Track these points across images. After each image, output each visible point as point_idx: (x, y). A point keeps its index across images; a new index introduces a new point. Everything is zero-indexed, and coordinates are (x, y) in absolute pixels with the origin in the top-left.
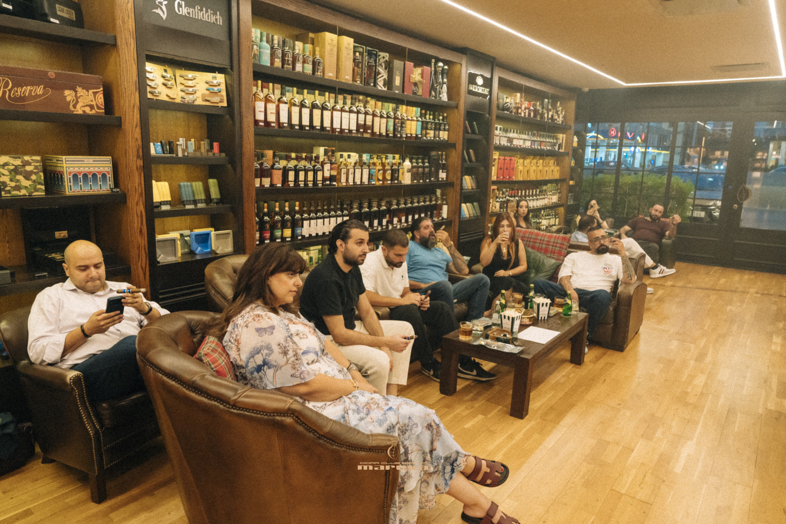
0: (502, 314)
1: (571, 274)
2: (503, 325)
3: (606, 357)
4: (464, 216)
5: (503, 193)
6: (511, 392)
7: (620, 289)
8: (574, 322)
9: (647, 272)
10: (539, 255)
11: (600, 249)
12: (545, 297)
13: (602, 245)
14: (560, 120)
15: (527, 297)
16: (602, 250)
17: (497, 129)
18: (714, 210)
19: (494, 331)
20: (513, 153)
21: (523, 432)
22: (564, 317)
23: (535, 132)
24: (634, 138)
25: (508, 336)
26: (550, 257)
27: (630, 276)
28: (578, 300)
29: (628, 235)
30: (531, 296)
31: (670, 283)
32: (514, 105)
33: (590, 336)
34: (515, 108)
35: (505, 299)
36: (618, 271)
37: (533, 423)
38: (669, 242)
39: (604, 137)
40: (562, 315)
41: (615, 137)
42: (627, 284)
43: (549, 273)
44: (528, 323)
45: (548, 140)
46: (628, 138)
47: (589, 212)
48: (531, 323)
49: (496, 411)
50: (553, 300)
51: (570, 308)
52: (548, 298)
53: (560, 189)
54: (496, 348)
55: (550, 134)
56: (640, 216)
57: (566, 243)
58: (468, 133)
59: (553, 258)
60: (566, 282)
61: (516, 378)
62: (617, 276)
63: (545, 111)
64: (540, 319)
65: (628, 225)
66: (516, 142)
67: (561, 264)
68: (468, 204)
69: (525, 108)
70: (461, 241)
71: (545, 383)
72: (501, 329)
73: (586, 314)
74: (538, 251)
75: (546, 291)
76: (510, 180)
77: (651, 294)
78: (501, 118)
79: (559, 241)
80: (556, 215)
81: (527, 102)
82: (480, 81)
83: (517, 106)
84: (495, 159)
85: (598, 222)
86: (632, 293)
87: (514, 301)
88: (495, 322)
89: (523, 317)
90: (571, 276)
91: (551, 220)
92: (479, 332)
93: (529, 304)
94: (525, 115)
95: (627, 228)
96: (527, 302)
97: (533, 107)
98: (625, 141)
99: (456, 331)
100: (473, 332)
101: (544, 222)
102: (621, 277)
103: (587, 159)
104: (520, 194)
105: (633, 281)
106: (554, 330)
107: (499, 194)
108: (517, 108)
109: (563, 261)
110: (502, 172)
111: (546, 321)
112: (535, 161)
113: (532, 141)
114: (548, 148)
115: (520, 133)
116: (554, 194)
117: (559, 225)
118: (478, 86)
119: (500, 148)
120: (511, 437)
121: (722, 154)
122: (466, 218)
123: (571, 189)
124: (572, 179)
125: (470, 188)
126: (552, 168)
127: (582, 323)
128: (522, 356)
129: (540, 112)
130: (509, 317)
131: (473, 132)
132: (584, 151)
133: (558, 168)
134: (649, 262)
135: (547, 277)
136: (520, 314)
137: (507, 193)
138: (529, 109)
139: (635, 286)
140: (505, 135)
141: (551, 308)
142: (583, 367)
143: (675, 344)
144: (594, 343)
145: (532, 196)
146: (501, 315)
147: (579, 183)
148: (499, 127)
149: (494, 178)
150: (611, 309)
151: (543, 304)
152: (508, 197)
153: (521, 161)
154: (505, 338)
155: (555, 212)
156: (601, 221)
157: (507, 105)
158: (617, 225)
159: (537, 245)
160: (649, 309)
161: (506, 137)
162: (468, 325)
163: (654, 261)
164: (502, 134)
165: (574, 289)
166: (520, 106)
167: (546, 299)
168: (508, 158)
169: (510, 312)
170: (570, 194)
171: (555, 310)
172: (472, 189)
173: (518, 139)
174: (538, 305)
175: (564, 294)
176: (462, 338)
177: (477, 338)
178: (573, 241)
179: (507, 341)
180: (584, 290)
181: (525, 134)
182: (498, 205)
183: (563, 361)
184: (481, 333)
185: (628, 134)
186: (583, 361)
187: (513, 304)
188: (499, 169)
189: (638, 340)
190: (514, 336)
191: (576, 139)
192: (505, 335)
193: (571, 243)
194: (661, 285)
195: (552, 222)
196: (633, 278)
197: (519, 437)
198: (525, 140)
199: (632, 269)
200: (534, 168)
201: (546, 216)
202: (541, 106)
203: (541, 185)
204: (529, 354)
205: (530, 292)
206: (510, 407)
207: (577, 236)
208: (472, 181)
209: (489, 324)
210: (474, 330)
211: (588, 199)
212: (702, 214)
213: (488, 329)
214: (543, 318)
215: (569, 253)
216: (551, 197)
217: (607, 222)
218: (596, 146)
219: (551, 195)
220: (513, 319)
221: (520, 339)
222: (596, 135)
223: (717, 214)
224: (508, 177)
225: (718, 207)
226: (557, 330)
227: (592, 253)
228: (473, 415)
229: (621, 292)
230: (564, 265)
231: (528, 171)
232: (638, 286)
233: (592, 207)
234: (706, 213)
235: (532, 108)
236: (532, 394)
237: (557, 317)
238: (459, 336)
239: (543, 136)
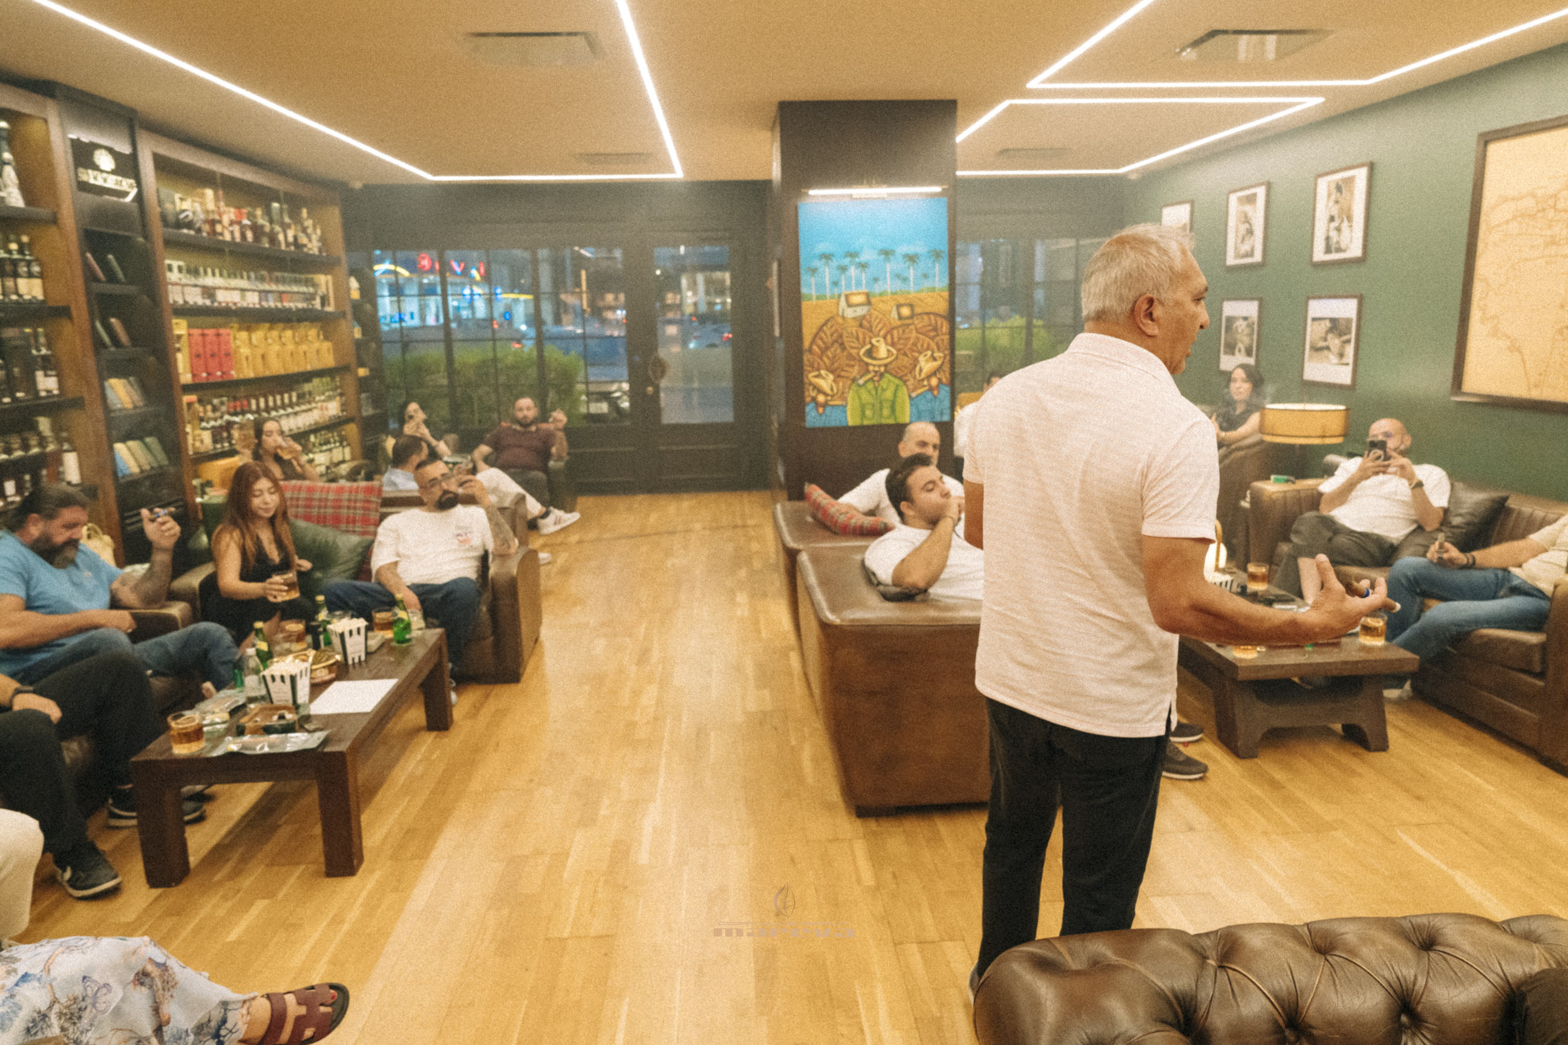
0: (267, 673)
1: (394, 559)
2: (273, 695)
3: (491, 699)
4: (127, 472)
5: (215, 409)
6: (318, 830)
7: (493, 570)
8: (420, 652)
9: (533, 525)
10: (324, 530)
11: (444, 499)
12: (352, 617)
13: (446, 492)
14: (313, 246)
15: (314, 623)
16: (446, 503)
17: (170, 268)
18: (618, 398)
19: (256, 715)
20: (220, 320)
21: (361, 900)
22: (400, 646)
23: (264, 273)
24: (465, 273)
25: (289, 716)
26: (348, 532)
27: (505, 542)
28: (419, 606)
29: (490, 461)
30: (324, 621)
31: (574, 538)
32: (202, 216)
33: (456, 669)
34: (206, 221)
35: (265, 640)
36: (483, 536)
37: (377, 875)
38: (561, 464)
39: (411, 272)
40: (394, 644)
41: (432, 271)
42: (503, 556)
43: (351, 565)
44: (328, 677)
45: (295, 289)
46: (454, 273)
47: (409, 429)
48: (333, 675)
49: (292, 880)
50: (369, 618)
51: (408, 627)
52: (358, 617)
53: (341, 387)
54: (266, 750)
55: (298, 276)
56: (504, 424)
57: (373, 499)
58: (98, 281)
59: (354, 532)
60: (390, 575)
61: (324, 796)
62: (484, 546)
63: (278, 228)
64: (350, 662)
65: (487, 444)
66: (224, 298)
67: (373, 542)
68: (131, 443)
69: (232, 223)
70: (129, 528)
71: (385, 786)
72: (269, 705)
73: (439, 631)
74: (318, 522)
75: (351, 603)
76: (226, 378)
77: (549, 563)
78: (176, 245)
79: (361, 496)
80: (343, 441)
81: (232, 210)
82: (105, 161)
83: (211, 217)
84: (179, 337)
85: (429, 445)
86: (514, 571)
87: (288, 638)
88: (253, 694)
89: (314, 667)
90: (396, 563)
91: (335, 451)
92: (218, 727)
93: (322, 637)
94: (233, 238)
95: (485, 449)
96: (316, 635)
97: (248, 219)
98: (450, 279)
99: (162, 738)
100: (205, 729)
101: (321, 459)
102: (491, 547)
103: (385, 317)
104: (254, 407)
105: (513, 550)
106: (382, 677)
107: (205, 412)
108: (213, 223)
109: (375, 534)
110: (202, 362)
111: (364, 664)
112: (275, 333)
113: (260, 292)
114: (300, 305)
115: (229, 276)
116: (330, 398)
117: (353, 459)
118: (102, 171)
119: (185, 311)
120: (337, 920)
121: (616, 299)
122: (131, 475)
123: (363, 384)
124: (362, 364)
125: (129, 406)
126: (317, 345)
127: (437, 649)
128: (327, 749)
129: (267, 229)
130: (282, 678)
131: (112, 278)
132: (375, 306)
133: (327, 345)
134: (534, 507)
135: (347, 574)
136: (307, 665)
137: (224, 408)
138: (239, 223)
139: (519, 557)
140: (193, 281)
141: (370, 634)
142: (454, 730)
143: (600, 644)
144: (465, 679)
145: (284, 407)
146: (264, 677)
147: (377, 373)
148: (175, 264)
149: (186, 378)
150: (484, 609)
151: (351, 633)
152: (227, 417)
153: (244, 335)
154: (283, 722)
155: (339, 436)
156: (434, 442)
157: (187, 216)
158: (465, 446)
159: (315, 511)
160: (549, 593)
161: (196, 286)
162: (191, 718)
163: (543, 503)
164: (186, 279)
165: (409, 587)
166: (217, 217)
167: (355, 620)
168: (210, 332)
169: (284, 666)
170: (363, 395)
171: (379, 637)
172: (135, 407)
173: (226, 289)
174: (342, 636)
175: (390, 602)
176: (181, 750)
177: (218, 738)
178: (388, 491)
179: (288, 729)
180: (427, 585)
181: (242, 278)
182: (207, 436)
183: (414, 732)
184: (224, 726)
185: (455, 265)
186: (452, 721)
187: (287, 645)
188: (196, 356)
189: (541, 657)
190: (303, 712)
191: (354, 284)
192: (282, 717)
193: (385, 495)
194: (562, 543)
195: (338, 454)
196: (511, 544)
197: (354, 914)
198: (243, 290)
199: (507, 527)
200: (276, 348)
201: (321, 445)
202: (267, 218)
203: (298, 382)
204: (340, 741)
205: (317, 612)
206: (322, 859)
207: (393, 478)
208: (129, 388)
209: (240, 703)
210: (206, 725)
211: (401, 401)
212: (603, 407)
213: (240, 714)
214: (356, 660)
215: (383, 517)
216: (325, 404)
217: (446, 443)
218: (397, 291)
219: (324, 401)
220: (293, 679)
221: (317, 716)
222: (392, 267)
223: (625, 404)
224: (219, 373)
225: (624, 393)
226: (390, 677)
227: (430, 511)
228: (244, 906)
229: (496, 574)
230: (380, 542)
231: (263, 357)
232: (524, 557)
233: (411, 417)
234: (610, 405)
235: (246, 222)
236: (364, 818)
237: (384, 650)
238: (171, 748)
239: (283, 281)
